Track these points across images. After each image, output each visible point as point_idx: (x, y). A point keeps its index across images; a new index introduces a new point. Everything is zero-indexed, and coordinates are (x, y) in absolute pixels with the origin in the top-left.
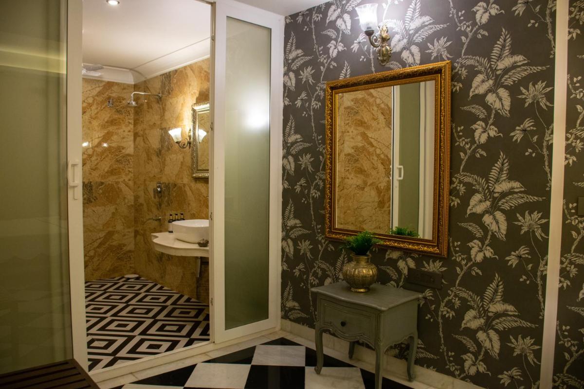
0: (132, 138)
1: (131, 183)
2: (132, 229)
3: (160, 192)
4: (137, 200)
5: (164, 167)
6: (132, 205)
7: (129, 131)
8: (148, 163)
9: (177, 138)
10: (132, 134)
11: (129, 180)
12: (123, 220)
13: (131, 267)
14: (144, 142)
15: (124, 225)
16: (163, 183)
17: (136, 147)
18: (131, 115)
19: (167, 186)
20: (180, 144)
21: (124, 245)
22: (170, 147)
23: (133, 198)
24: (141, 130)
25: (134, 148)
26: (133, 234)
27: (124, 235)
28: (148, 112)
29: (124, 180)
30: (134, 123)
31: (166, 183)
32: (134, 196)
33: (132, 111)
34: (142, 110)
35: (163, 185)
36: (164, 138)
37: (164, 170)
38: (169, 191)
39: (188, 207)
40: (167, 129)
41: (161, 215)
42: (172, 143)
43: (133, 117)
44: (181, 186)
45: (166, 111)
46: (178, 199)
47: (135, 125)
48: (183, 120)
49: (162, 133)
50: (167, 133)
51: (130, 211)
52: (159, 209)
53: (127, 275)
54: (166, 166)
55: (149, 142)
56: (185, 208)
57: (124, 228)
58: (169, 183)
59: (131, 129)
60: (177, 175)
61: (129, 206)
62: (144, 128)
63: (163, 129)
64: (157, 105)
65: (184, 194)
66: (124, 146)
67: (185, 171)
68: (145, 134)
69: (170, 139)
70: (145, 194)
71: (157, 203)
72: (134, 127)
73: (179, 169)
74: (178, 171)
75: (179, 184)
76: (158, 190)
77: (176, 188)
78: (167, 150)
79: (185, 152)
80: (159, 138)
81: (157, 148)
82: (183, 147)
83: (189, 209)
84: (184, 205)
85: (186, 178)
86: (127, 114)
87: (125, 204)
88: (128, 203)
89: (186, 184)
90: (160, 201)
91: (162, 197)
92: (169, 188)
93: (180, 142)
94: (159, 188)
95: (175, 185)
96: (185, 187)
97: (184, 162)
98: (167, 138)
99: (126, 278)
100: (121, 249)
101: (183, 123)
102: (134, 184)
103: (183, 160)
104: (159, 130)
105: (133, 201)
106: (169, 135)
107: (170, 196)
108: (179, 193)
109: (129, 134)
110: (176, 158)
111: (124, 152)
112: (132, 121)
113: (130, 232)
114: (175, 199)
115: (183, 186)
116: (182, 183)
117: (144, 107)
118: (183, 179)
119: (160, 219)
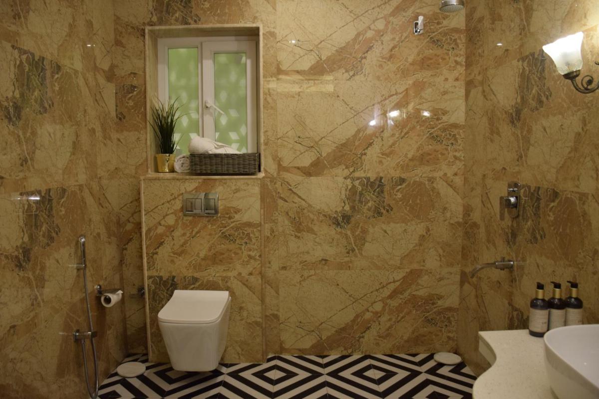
0: (462, 92)
1: (458, 181)
2: (456, 269)
3: (515, 206)
4: (469, 215)
5: (528, 149)
6: (458, 223)
7: (457, 79)
8: (492, 141)
9: (568, 64)
10: (461, 85)
11: (456, 174)
12: (441, 251)
13: (449, 338)
14: (485, 96)
15: (440, 260)
16: (524, 186)
17: (469, 110)
18: (460, 46)
19: (535, 195)
20: (578, 79)
21: (440, 297)
22: (544, 99)
23: (461, 209)
24: (479, 73)
25: (467, 113)
26: (458, 278)
27: (441, 279)
28: (493, 30)
29: (445, 174)
30: (466, 62)
31: (529, 187)
32: (464, 206)
33: (462, 39)
34: (480, 31)
35: (522, 191)
36: (528, 78)
37: (526, 156)
38: (538, 208)
39: (593, 260)
40: (536, 56)
41: (514, 258)
42: (548, 89)
43: (465, 51)
44: (571, 198)
45: (536, 11)
46: (561, 230)
47: (468, 65)
48: (585, 17)
49: (524, 68)
50: (536, 65)
51: (454, 234)
52: (511, 243)
53: (439, 353)
54: (533, 146)
55: (493, 96)
56: (582, 261)
57: (441, 266)
58: (539, 188)
59: (460, 74)
60: (561, 167)
61: (452, 224)
62: (485, 67)
63: (527, 57)
64: (513, 7)
65: (582, 221)
66: (446, 108)
67: (588, 159)
68: (486, 79)
69: (545, 78)
70: (484, 205)
71: (507, 230)
72: (466, 70)
73: (570, 153)
74: (565, 158)
75: (566, 191)
76: (510, 200)
77: (557, 201)
78: (536, 107)
79: (589, 105)
80: (515, 81)
81: (512, 105)
82: (586, 89)
83: (593, 265)
84: (580, 251)
85: (592, 177)
86: (452, 46)
87: (445, 221)
88: (451, 219)
89: (588, 194)
90: (515, 225)
91: (521, 218)
92: (538, 199)
93: (577, 76)
94: (512, 197)
95: (555, 194)
96: (584, 204)
97: (586, 133)
98: (537, 76)
99: (436, 361)
100: (433, 304)
101: (585, 25)
102: (463, 182)
103: (581, 127)
104: (517, 62)
105: (461, 216)
106: (543, 70)
107: (540, 218)
108: (565, 216)
109: (457, 84)
110: (560, 124)
111: (446, 120)
112: (462, 59)
113: (451, 274)
114: (552, 228)
115: (580, 199)
116: (575, 190)
117: (483, 24)
118: (578, 179)
119: (512, 266)
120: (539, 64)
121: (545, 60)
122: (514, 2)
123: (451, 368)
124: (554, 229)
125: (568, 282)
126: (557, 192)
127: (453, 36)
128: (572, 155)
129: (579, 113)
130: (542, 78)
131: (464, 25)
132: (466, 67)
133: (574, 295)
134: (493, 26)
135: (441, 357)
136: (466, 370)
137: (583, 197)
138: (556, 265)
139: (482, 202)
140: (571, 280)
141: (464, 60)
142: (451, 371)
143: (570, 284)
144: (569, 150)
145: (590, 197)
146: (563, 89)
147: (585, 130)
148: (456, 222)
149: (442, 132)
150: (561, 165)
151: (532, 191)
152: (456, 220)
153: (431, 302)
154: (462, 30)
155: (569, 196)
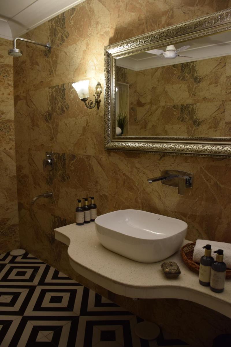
0: (12, 102)
1: (13, 152)
2: (16, 202)
3: (51, 164)
4: (21, 171)
5: (57, 134)
6: (14, 176)
7: (9, 94)
8: (33, 130)
9: (83, 94)
10: (12, 97)
11: (11, 149)
12: (6, 193)
13: (15, 241)
14: (28, 105)
15: (6, 199)
16: (55, 154)
17: (17, 112)
18: (11, 75)
19: (62, 158)
20: (87, 102)
21: (8, 220)
22: (65, 109)
23: (15, 168)
24: (24, 92)
25: (15, 114)
26: (16, 207)
27: (8, 209)
28: (32, 69)
29: (5, 149)
30: (14, 85)
31: (59, 154)
32: (17, 166)
33: (11, 72)
34: (24, 69)
35: (55, 156)
36: (56, 98)
37: (56, 138)
38: (65, 164)
39: (96, 186)
40: (60, 87)
41: (53, 191)
42: (67, 104)
43: (13, 78)
44: (82, 158)
45: (59, 64)
46: (78, 174)
47: (16, 86)
48: (86, 73)
49: (52, 93)
50: (60, 92)
51: (13, 183)
52: (50, 183)
53: (13, 251)
54: (60, 133)
55: (33, 105)
56: (90, 187)
57: (7, 202)
58: (64, 154)
59: (11, 91)
60: (76, 143)
61: (11, 177)
62: (27, 89)
63: (54, 87)
64: (45, 59)
65: (89, 168)
66: (3, 110)
67: (90, 139)
68: (28, 96)
69: (66, 99)
70: (31, 165)
71: (47, 177)
72: (14, 89)
73: (80, 136)
74: (78, 139)
75: (79, 155)
76: (48, 161)
77: (75, 160)
78: (61, 113)
79: (89, 114)
80: (48, 98)
81: (46, 111)
82: (90, 107)
83: (96, 188)
84: (89, 182)
85: (92, 147)
86: (6, 74)
87: (7, 176)
88: (10, 174)
89: (91, 155)
90: (51, 174)
91: (55, 170)
92: (64, 160)
93: (87, 100)
94: (49, 159)
95: (74, 157)
96: (89, 160)
97: (88, 127)
98: (60, 98)
99: (11, 256)
100: (5, 224)
101: (86, 76)
102: (15, 153)
103: (86, 124)
104: (48, 89)
105: (15, 172)
106: (64, 94)
107: (66, 169)
108: (80, 167)
109: (9, 97)
110: (75, 122)
111: (4, 118)
112: (12, 83)
113: (13, 205)
114: (73, 173)
115: (87, 158)
116: (84, 154)
117: (26, 65)
118: (86, 149)
119: (51, 195)
120: (62, 91)
121: (65, 90)
122: (46, 57)
123: (21, 257)
124: (74, 174)
125: (83, 198)
126: (74, 156)
127: (6, 69)
128: (82, 137)
129: (84, 117)
130: (64, 98)
131: (12, 63)
132: (14, 88)
133: (93, 203)
134: (33, 67)
135: (14, 253)
136: (30, 256)
137: (88, 157)
138: (77, 191)
139: (29, 163)
140: (84, 198)
141: (13, 83)
142: (22, 259)
143: (84, 199)
144: (80, 135)
145: (92, 157)
146: (76, 105)
147: (88, 125)
148: (13, 176)
149: (2, 124)
150: (76, 142)
151: (60, 155)
152: (13, 175)
153: (3, 223)
154: (11, 66)
155: (81, 157)
